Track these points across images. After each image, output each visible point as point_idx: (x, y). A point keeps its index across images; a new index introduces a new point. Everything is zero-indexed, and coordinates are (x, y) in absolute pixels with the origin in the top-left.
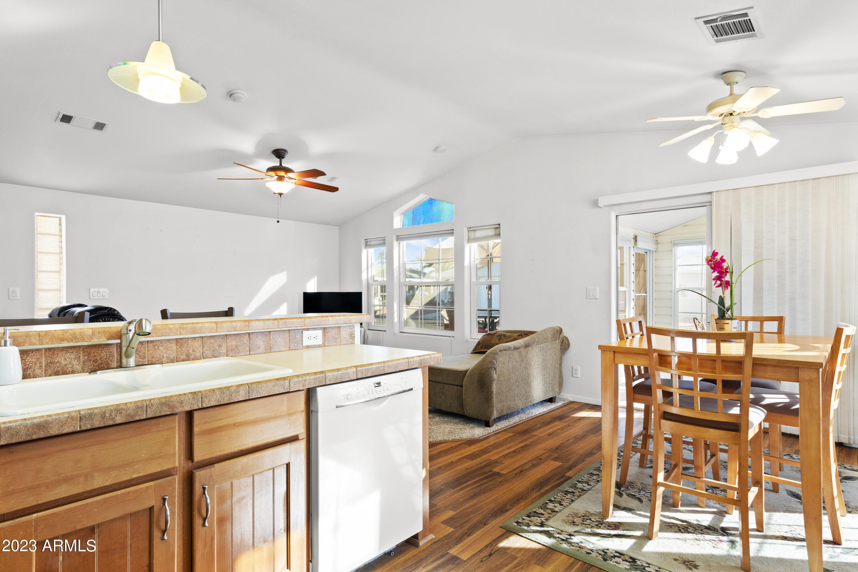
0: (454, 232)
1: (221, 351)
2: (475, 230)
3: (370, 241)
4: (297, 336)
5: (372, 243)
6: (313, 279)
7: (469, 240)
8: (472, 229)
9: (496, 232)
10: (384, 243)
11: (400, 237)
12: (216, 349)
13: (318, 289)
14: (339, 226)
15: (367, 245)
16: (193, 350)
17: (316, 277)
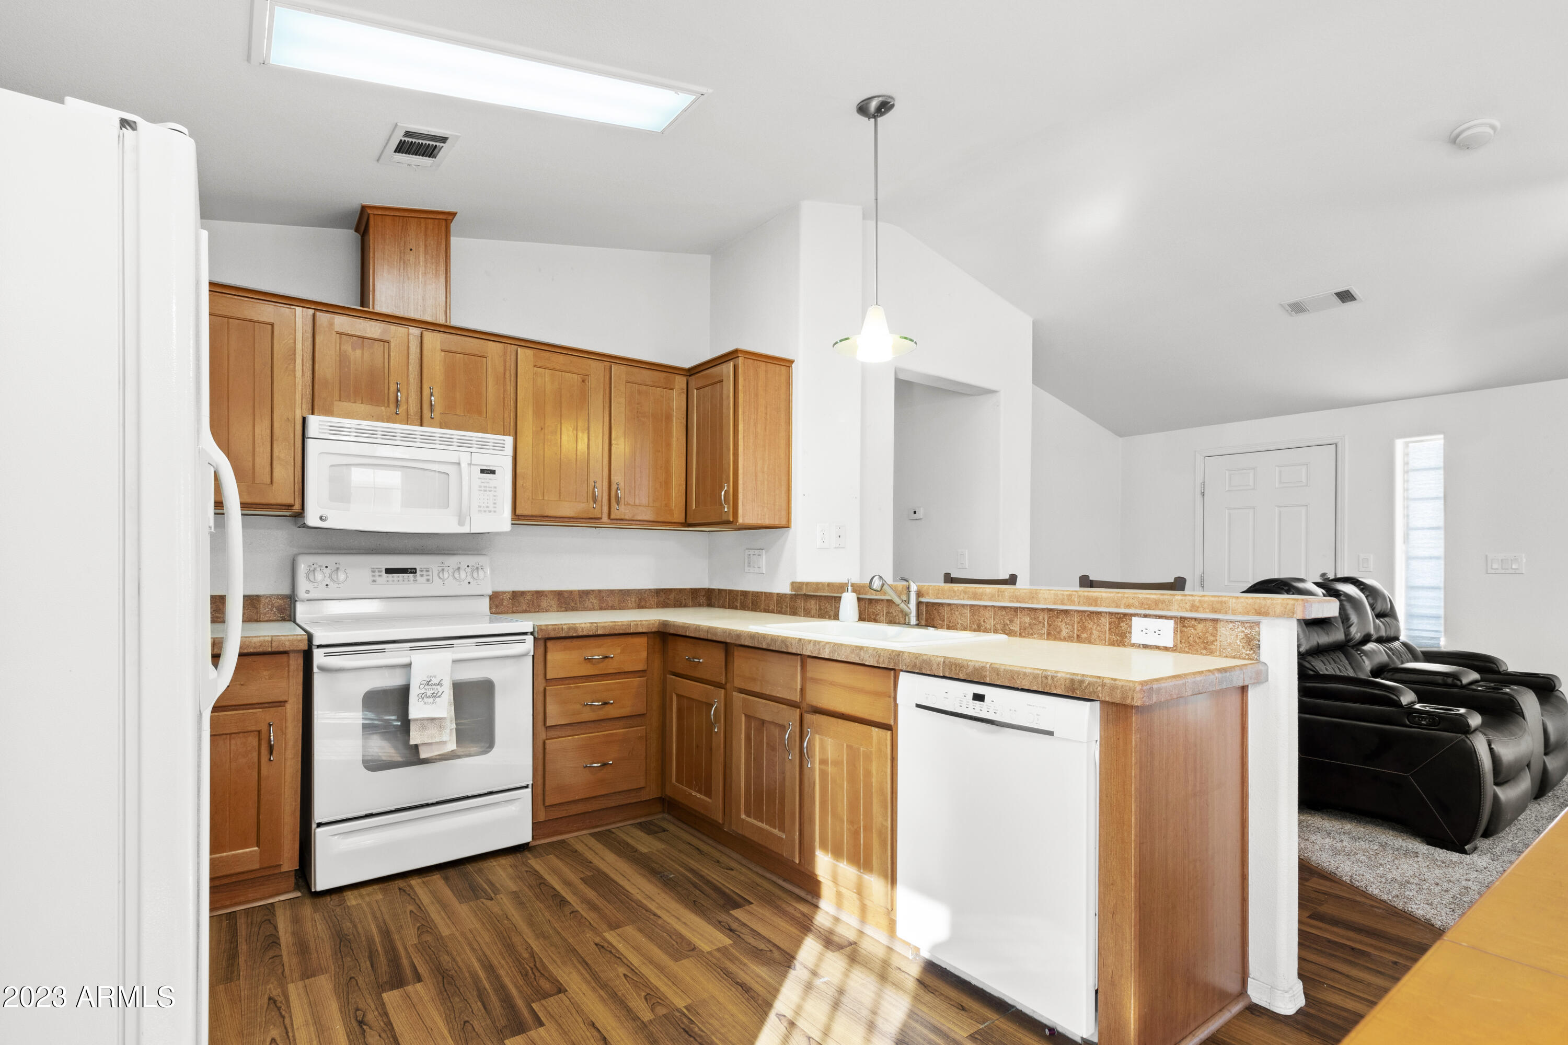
1: (1013, 628)
4: (1122, 624)
12: (1007, 625)
16: (984, 621)
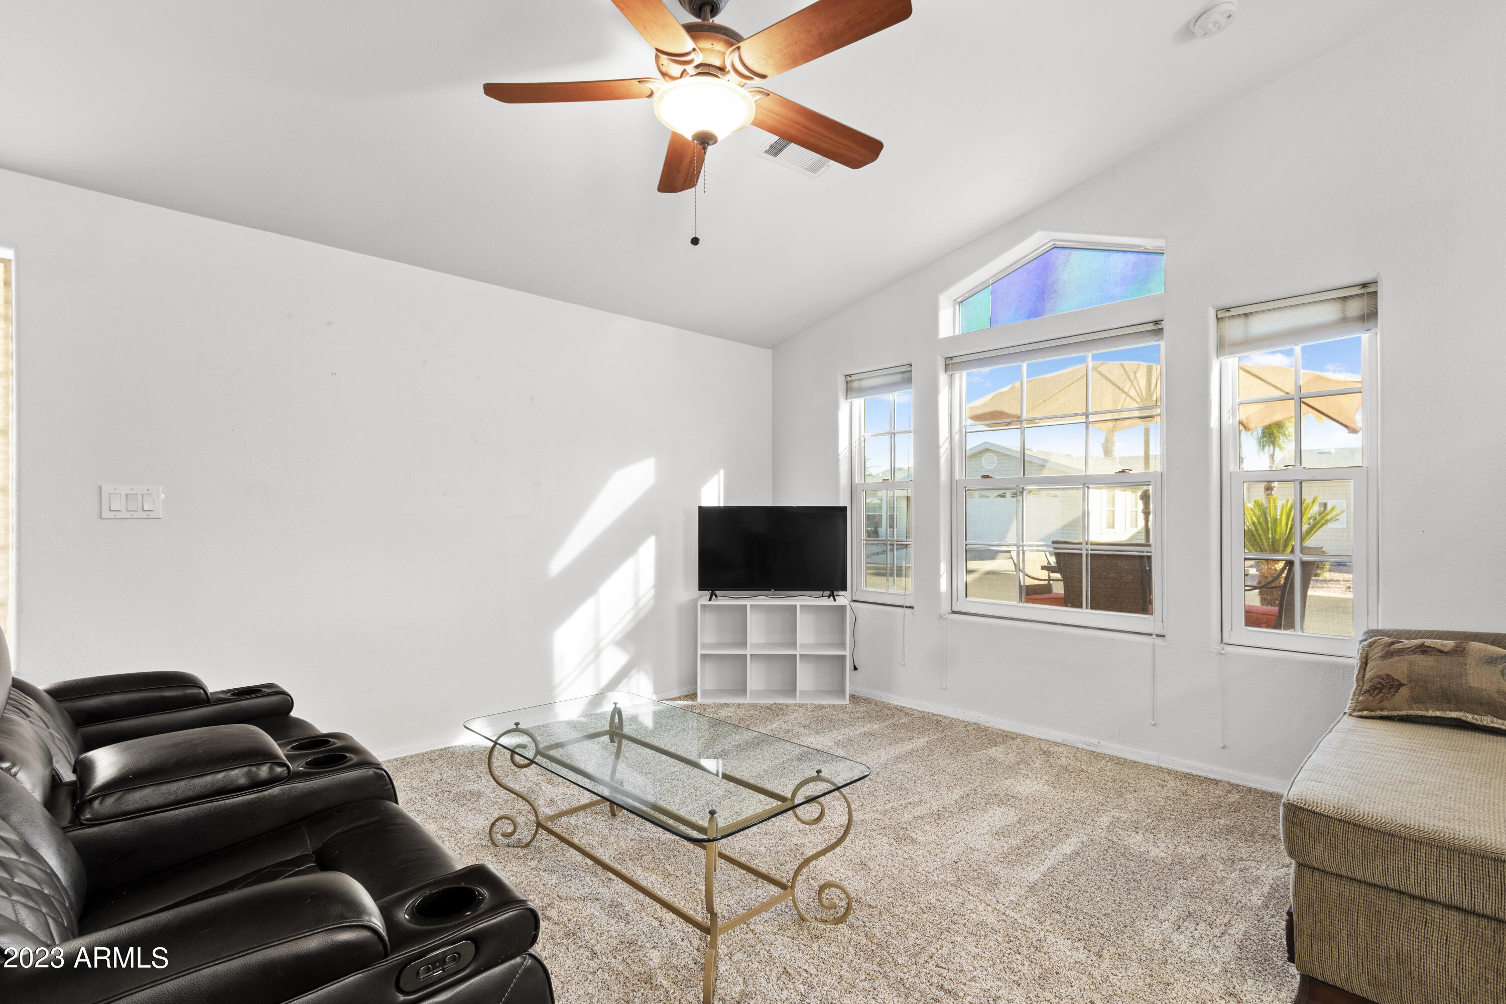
0: (1163, 325)
2: (1247, 315)
3: (860, 380)
5: (866, 383)
6: (716, 478)
7: (1222, 347)
8: (1234, 312)
9: (1344, 310)
10: (909, 381)
11: (955, 360)
13: (726, 498)
14: (772, 348)
15: (850, 390)
17: (722, 472)
